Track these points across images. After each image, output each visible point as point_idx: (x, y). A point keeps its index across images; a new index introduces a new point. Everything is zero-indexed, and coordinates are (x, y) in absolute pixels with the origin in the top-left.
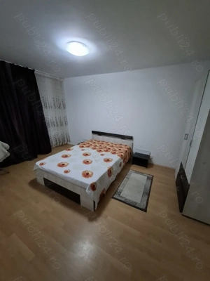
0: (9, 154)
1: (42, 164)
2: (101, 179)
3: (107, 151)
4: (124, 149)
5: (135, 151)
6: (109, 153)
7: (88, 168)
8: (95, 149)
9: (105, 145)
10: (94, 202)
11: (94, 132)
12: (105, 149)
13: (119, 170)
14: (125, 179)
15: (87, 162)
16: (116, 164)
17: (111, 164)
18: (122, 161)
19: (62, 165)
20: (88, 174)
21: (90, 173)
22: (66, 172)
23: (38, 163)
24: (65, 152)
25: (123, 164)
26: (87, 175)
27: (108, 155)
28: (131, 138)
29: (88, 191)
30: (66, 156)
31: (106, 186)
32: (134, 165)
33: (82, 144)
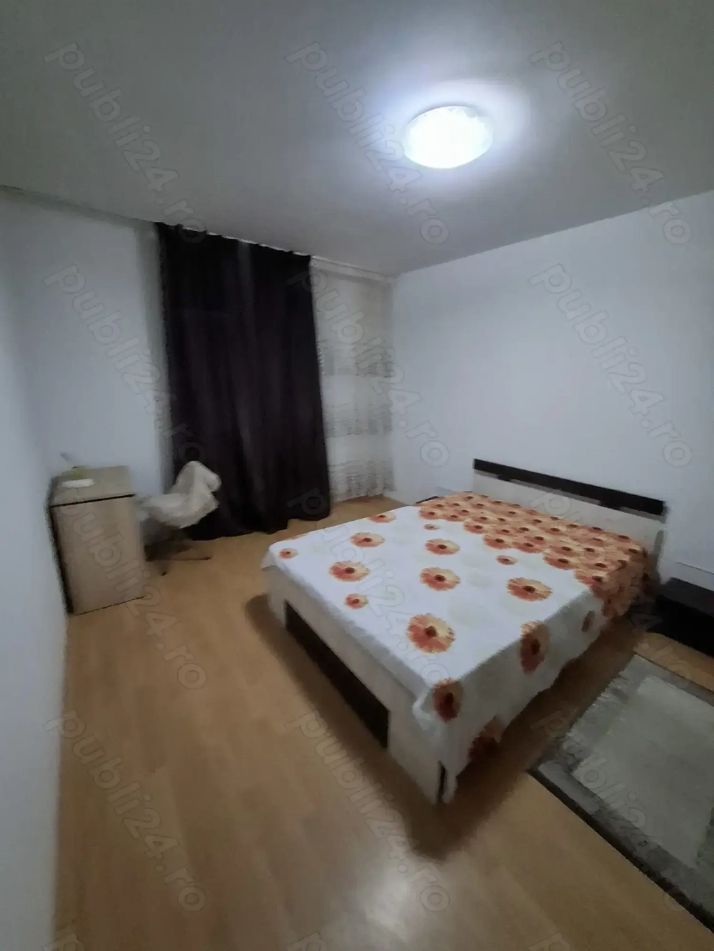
0: (213, 506)
1: (286, 554)
2: (489, 672)
3: (527, 547)
4: (612, 553)
5: (667, 570)
6: (537, 558)
7: (436, 605)
8: (478, 529)
9: (520, 520)
10: (443, 772)
11: (481, 466)
12: (521, 539)
13: (576, 646)
14: (606, 697)
15: (436, 580)
16: (566, 614)
17: (540, 612)
18: (597, 606)
19: (345, 572)
20: (431, 632)
21: (441, 633)
22: (354, 602)
23: (277, 548)
24: (363, 526)
25: (601, 622)
26: (426, 636)
27: (533, 567)
28: (654, 508)
29: (423, 713)
30: (366, 541)
31: (506, 707)
32: (656, 637)
33: (432, 506)
